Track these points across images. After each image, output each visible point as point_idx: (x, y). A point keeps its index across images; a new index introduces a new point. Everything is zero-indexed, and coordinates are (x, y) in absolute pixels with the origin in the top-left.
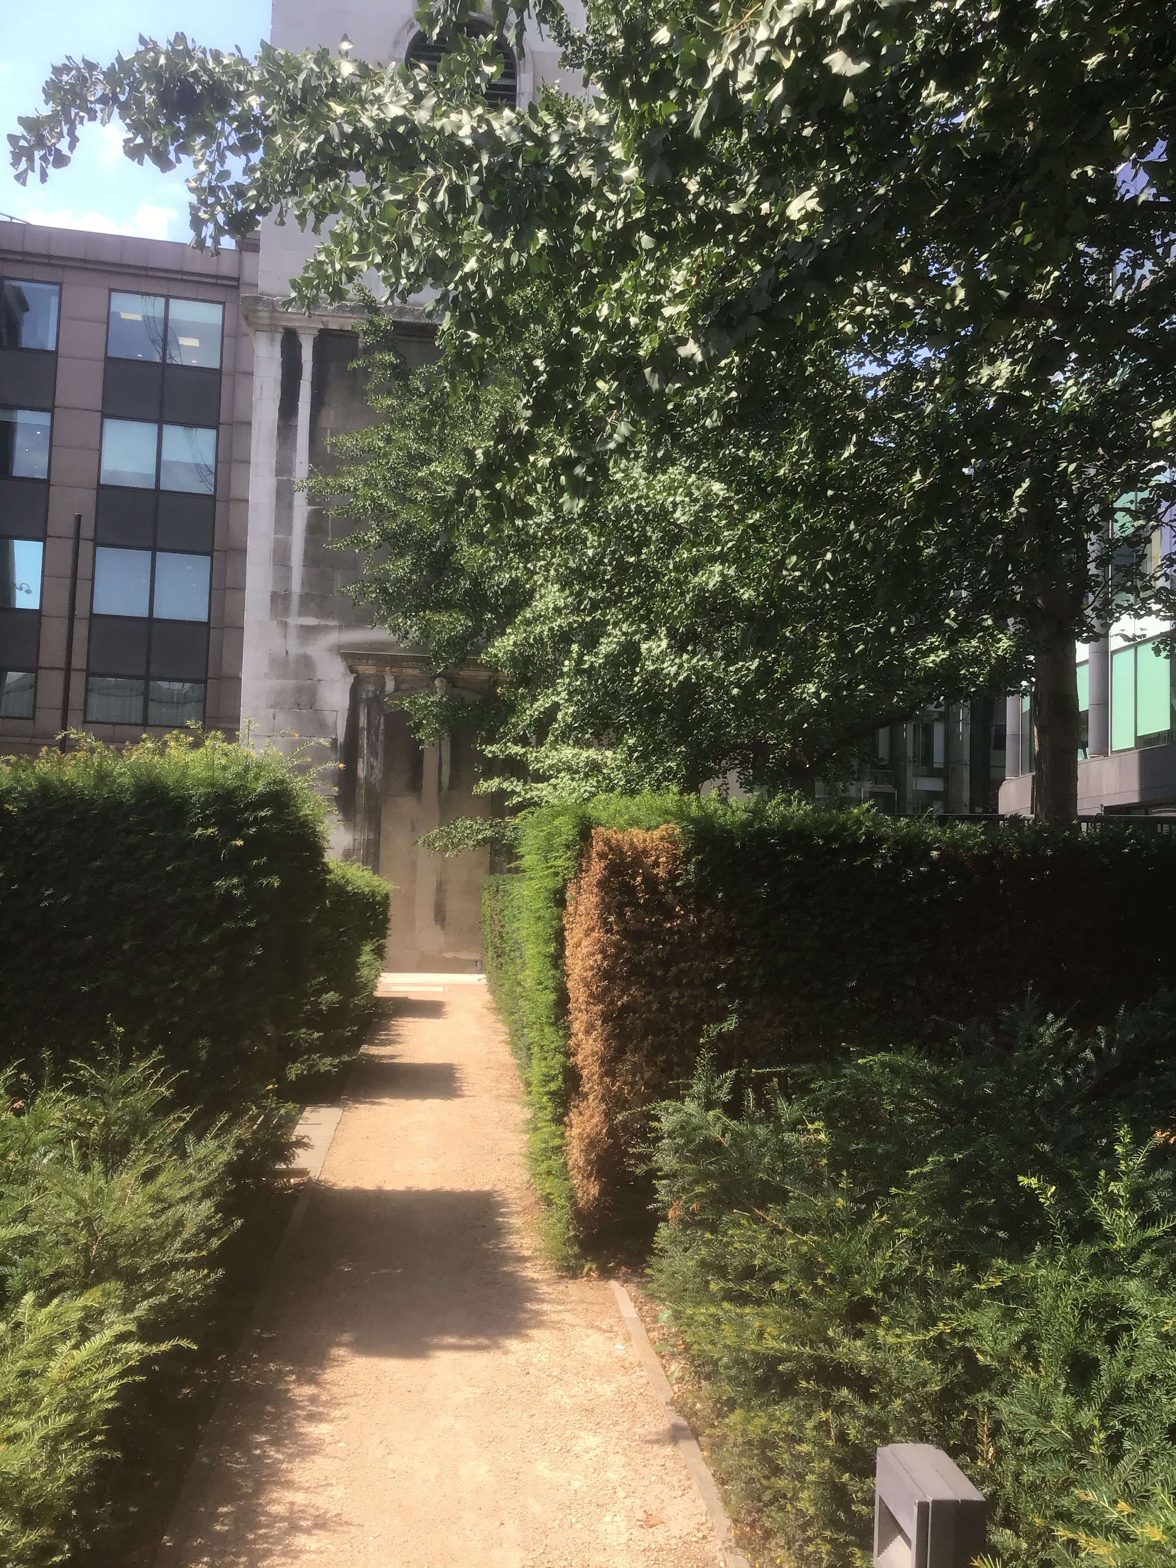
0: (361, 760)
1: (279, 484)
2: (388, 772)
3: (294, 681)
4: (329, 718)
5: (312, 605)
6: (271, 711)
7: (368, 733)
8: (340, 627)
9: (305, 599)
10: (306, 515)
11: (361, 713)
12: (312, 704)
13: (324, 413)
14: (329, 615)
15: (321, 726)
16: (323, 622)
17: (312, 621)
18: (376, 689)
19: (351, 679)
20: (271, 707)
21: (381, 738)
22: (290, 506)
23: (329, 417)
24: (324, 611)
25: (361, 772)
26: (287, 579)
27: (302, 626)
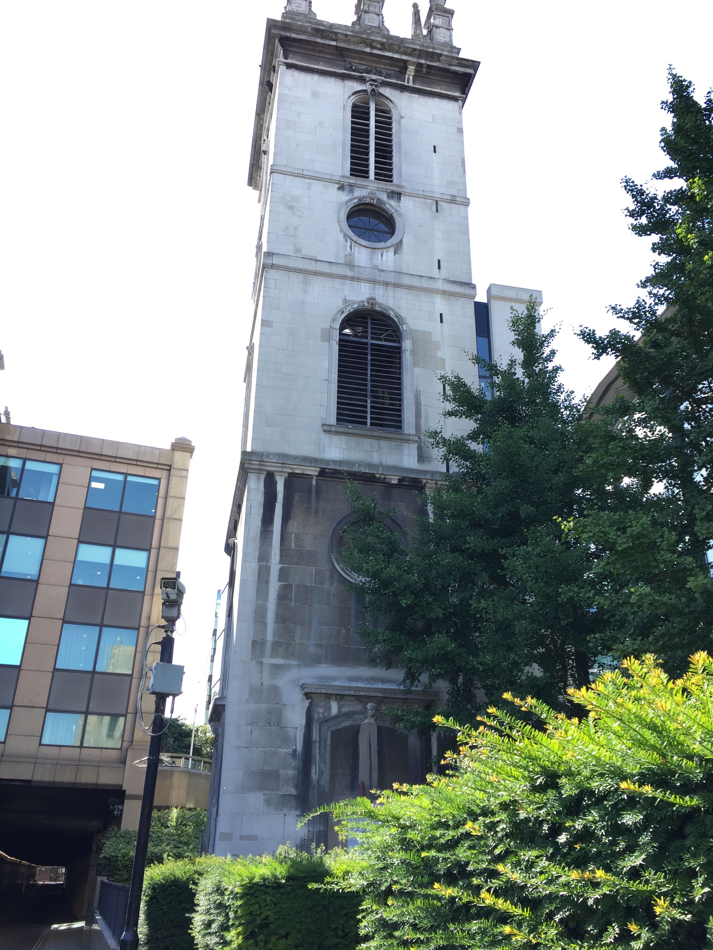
0: (314, 766)
1: (260, 567)
2: (333, 776)
3: (267, 705)
4: (291, 732)
5: (280, 649)
6: (250, 728)
7: (320, 744)
8: (299, 666)
9: (276, 645)
10: (277, 588)
11: (314, 729)
12: (279, 723)
13: (290, 523)
14: (293, 656)
15: (286, 740)
16: (288, 662)
17: (279, 661)
18: (325, 712)
19: (307, 703)
20: (250, 724)
21: (328, 749)
22: (267, 582)
23: (294, 527)
24: (288, 655)
25: (314, 776)
26: (264, 631)
27: (273, 664)
